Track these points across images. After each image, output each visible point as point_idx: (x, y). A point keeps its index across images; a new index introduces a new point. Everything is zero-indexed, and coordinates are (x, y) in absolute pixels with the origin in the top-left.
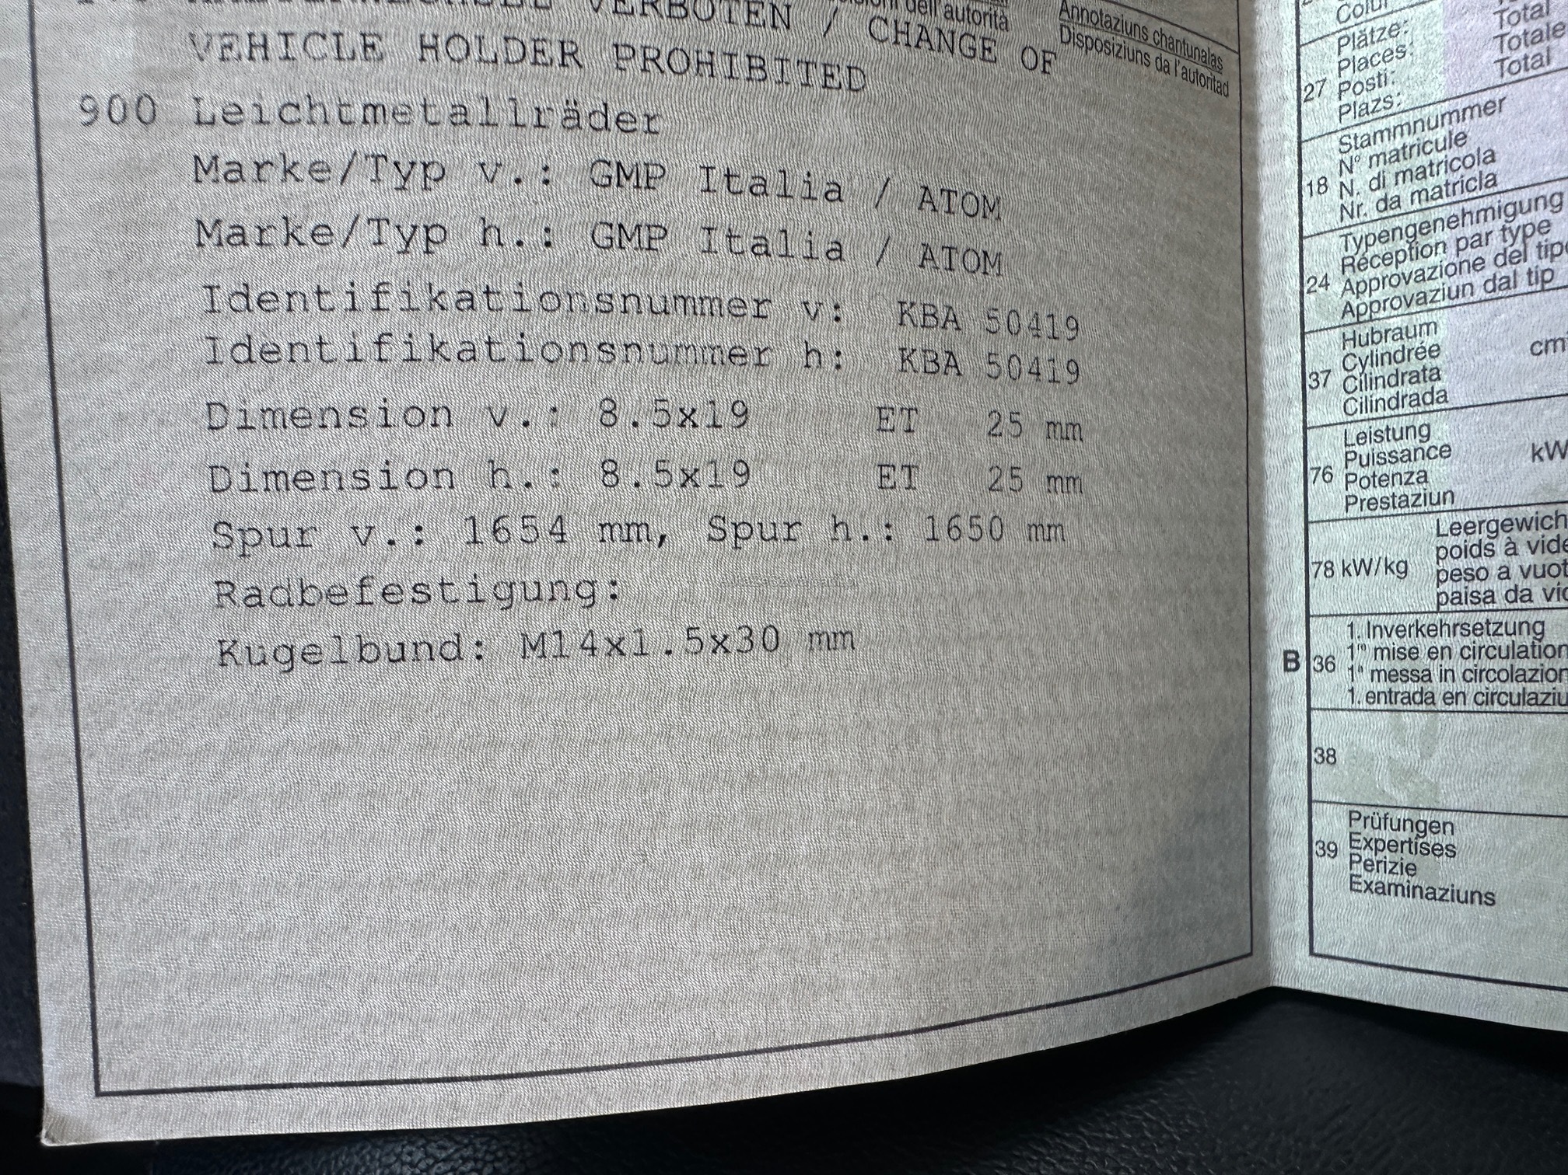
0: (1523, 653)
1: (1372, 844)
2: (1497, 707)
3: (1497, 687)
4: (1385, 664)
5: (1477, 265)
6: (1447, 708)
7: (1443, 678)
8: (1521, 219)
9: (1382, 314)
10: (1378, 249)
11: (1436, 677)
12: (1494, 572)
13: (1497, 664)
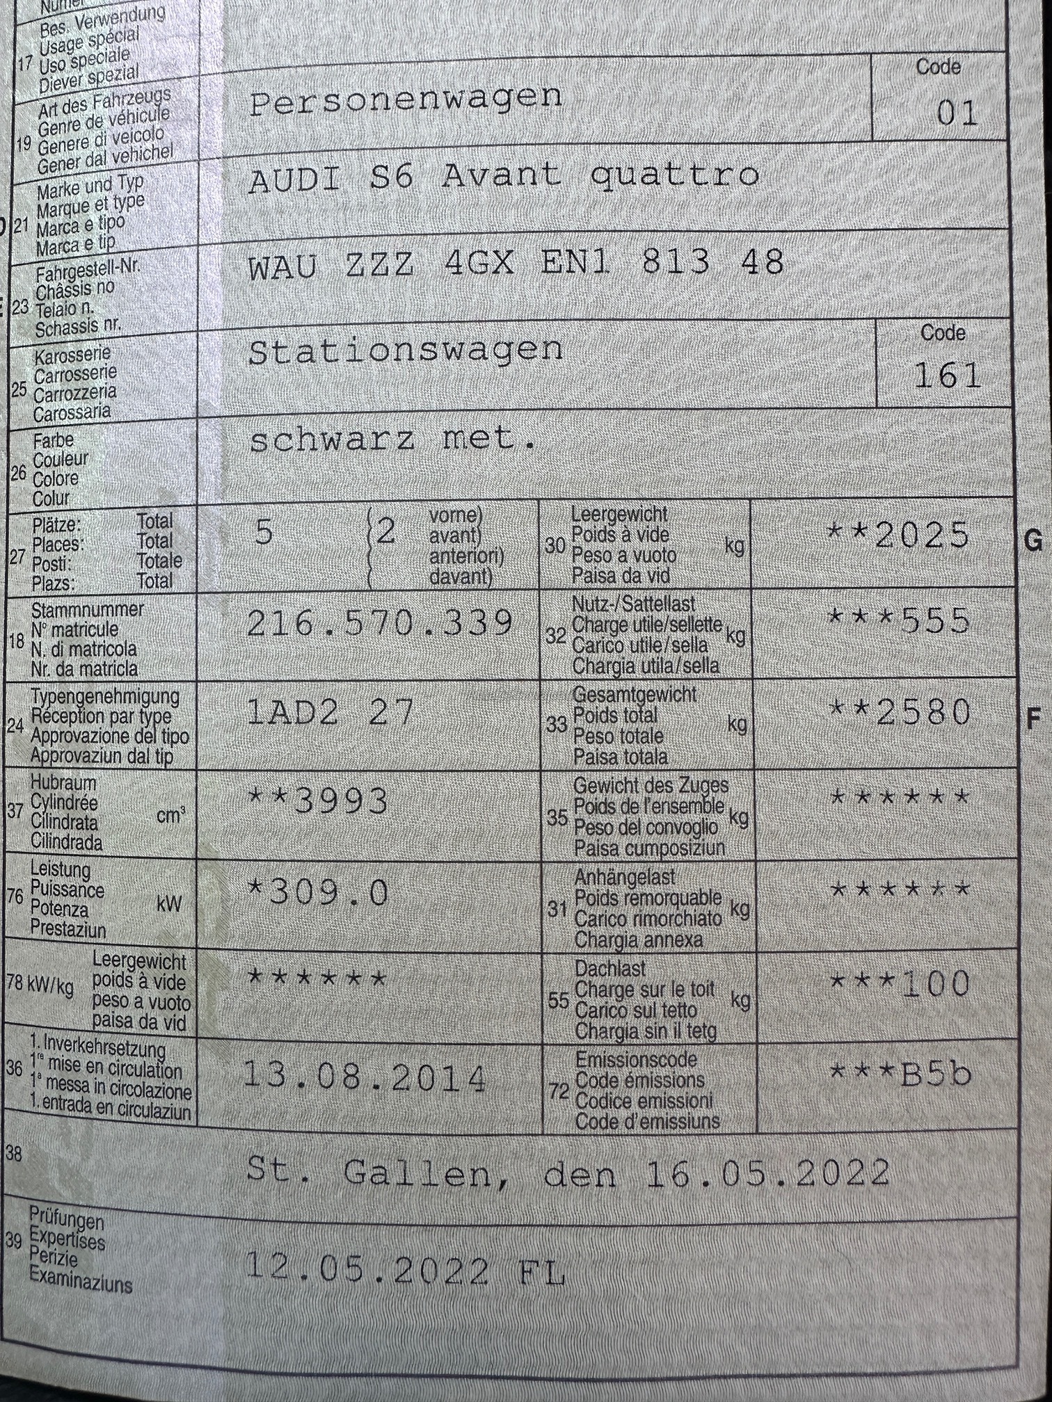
0: (150, 1073)
1: (46, 1236)
2: (133, 1118)
3: (133, 1100)
4: (56, 1074)
5: (123, 738)
6: (101, 1116)
7: (97, 1091)
8: (153, 708)
9: (58, 764)
10: (57, 706)
11: (92, 1089)
12: (132, 1001)
13: (133, 1081)
